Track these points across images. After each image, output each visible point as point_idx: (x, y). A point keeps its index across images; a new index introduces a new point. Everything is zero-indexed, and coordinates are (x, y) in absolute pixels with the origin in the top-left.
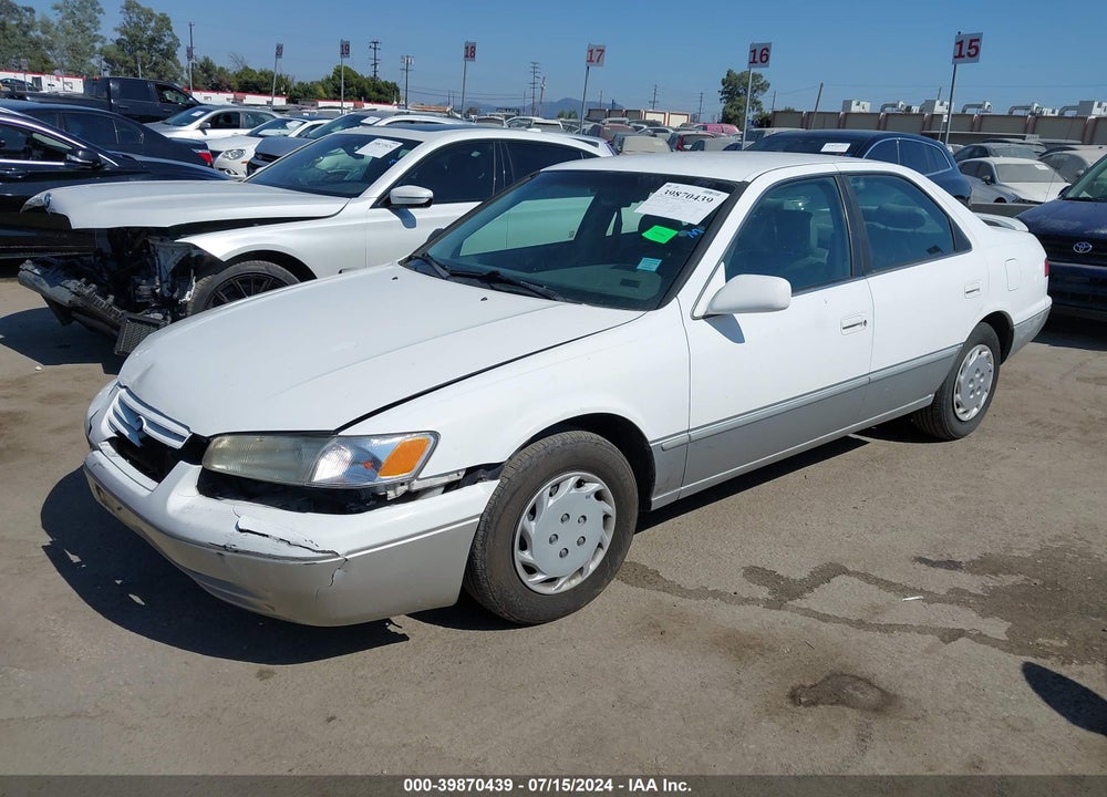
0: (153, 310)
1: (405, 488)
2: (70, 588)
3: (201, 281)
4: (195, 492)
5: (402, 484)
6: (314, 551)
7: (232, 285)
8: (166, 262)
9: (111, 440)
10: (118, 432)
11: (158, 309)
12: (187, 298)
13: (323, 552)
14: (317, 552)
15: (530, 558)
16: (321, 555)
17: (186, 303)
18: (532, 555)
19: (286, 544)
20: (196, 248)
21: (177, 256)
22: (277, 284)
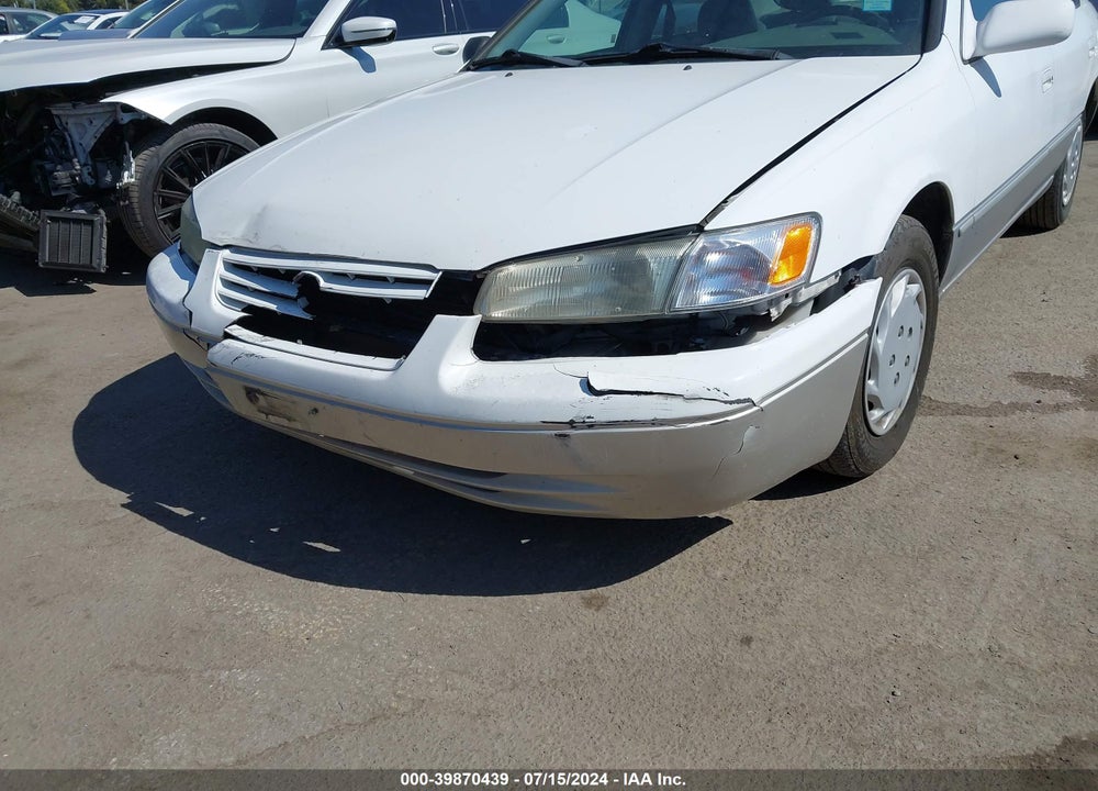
0: (72, 205)
1: (789, 301)
2: (205, 548)
3: (141, 156)
4: (472, 358)
5: (787, 296)
6: (726, 402)
7: (182, 158)
8: (81, 138)
9: (241, 322)
10: (249, 308)
11: (80, 202)
12: (127, 178)
13: (738, 401)
14: (731, 403)
15: (875, 389)
16: (736, 406)
17: (127, 189)
18: (877, 385)
19: (680, 400)
20: (127, 108)
21: (99, 126)
22: (237, 152)
